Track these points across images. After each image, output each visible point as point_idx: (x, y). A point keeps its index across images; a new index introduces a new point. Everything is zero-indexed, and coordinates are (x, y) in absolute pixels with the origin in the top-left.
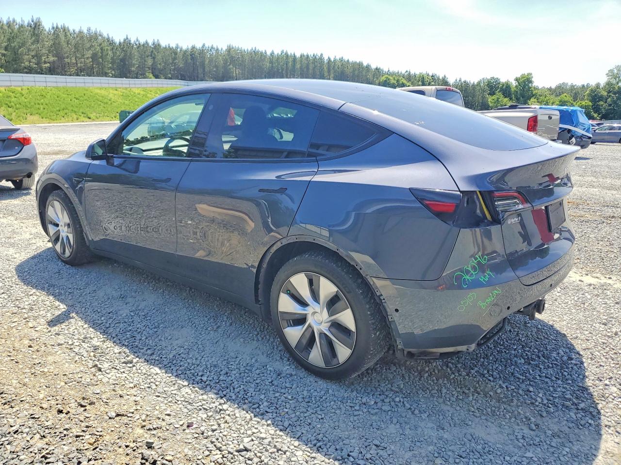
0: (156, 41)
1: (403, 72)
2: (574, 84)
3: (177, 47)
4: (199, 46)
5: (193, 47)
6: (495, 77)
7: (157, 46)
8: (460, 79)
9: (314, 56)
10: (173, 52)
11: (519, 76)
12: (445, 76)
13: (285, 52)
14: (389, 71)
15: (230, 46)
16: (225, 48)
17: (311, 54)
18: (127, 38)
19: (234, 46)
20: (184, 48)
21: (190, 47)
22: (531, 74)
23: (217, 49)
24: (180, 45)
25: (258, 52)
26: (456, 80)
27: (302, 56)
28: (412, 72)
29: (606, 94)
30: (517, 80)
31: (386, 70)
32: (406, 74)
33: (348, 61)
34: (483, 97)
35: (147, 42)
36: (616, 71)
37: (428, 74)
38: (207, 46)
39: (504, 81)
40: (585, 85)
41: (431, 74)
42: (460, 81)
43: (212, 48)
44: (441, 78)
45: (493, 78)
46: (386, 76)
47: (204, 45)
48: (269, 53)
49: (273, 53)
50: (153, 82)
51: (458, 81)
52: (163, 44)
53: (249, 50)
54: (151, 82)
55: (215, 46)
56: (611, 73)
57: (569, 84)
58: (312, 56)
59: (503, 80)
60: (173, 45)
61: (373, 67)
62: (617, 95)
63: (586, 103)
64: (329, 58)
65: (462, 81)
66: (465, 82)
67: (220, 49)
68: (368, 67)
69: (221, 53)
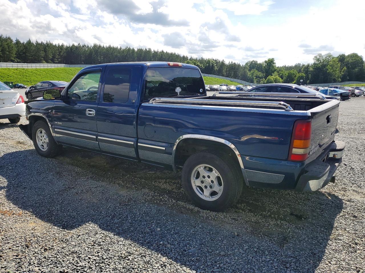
0: (48, 42)
5: (73, 45)
6: (255, 60)
7: (49, 45)
9: (146, 49)
10: (61, 48)
11: (267, 60)
12: (223, 61)
14: (191, 58)
15: (95, 44)
16: (93, 45)
18: (30, 40)
20: (68, 46)
21: (71, 45)
22: (274, 59)
23: (88, 45)
27: (138, 50)
28: (205, 58)
29: (312, 69)
30: (266, 62)
31: (189, 58)
32: (201, 59)
33: (167, 52)
34: (245, 72)
35: (42, 42)
36: (318, 57)
37: (213, 60)
38: (81, 44)
41: (215, 59)
43: (85, 45)
44: (221, 61)
45: (254, 61)
47: (79, 44)
48: (119, 48)
49: (121, 48)
51: (230, 63)
52: (54, 44)
53: (108, 46)
54: (43, 65)
58: (145, 49)
59: (259, 62)
60: (60, 44)
61: (182, 55)
63: (302, 75)
64: (154, 50)
65: (233, 62)
66: (235, 64)
67: (90, 46)
68: (178, 56)
69: (90, 48)
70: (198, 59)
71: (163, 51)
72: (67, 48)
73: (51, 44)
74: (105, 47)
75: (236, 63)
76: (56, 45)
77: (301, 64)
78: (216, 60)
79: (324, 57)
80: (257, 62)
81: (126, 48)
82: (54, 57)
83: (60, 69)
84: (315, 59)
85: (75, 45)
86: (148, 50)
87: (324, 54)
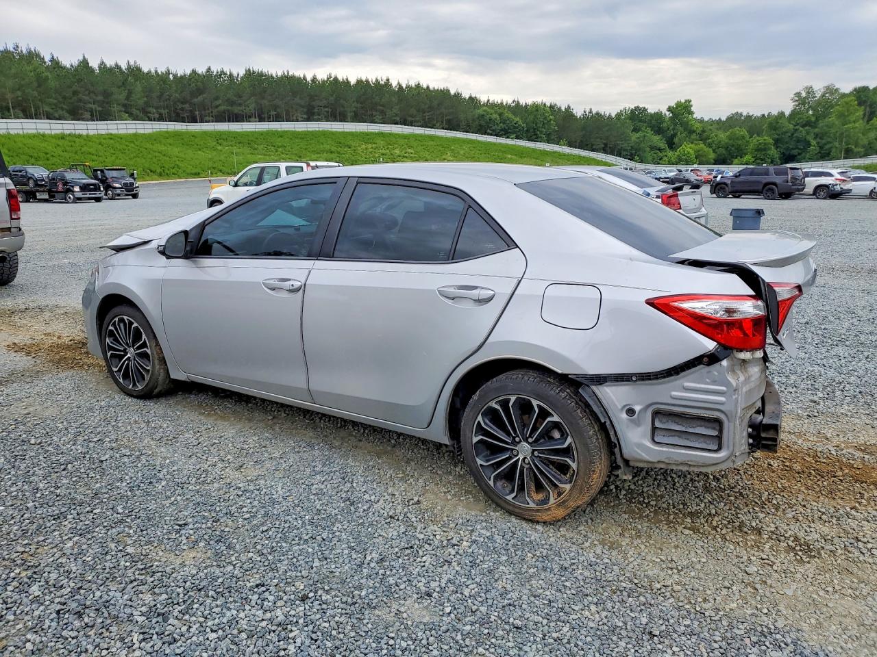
0: (132, 63)
1: (510, 102)
2: (751, 114)
3: (168, 73)
4: (201, 70)
5: (194, 72)
6: (641, 106)
7: (135, 71)
8: (591, 109)
9: (377, 80)
10: (163, 79)
11: (673, 104)
12: (569, 107)
13: (333, 76)
14: (488, 101)
15: (249, 70)
16: (242, 73)
18: (84, 57)
19: (256, 70)
20: (180, 73)
21: (188, 72)
22: (689, 101)
23: (230, 73)
24: (173, 70)
25: (293, 77)
26: (585, 112)
27: (359, 82)
28: (522, 102)
29: (791, 126)
30: (670, 109)
31: (483, 99)
32: (513, 105)
33: (428, 87)
35: (117, 65)
36: (804, 95)
37: (545, 105)
39: (653, 112)
40: (766, 115)
41: (548, 104)
42: (590, 112)
43: (222, 72)
44: (563, 109)
45: (638, 107)
46: (485, 108)
47: (209, 69)
48: (309, 79)
49: (314, 79)
50: (129, 126)
51: (587, 113)
52: (145, 70)
53: (280, 74)
54: (124, 126)
55: (227, 70)
56: (798, 97)
57: (745, 114)
58: (374, 81)
59: (652, 110)
60: (162, 70)
61: (466, 95)
62: (807, 128)
63: (765, 140)
66: (597, 114)
67: (235, 75)
68: (458, 96)
69: (237, 80)
70: (505, 104)
71: (418, 86)
72: (180, 80)
73: (139, 69)
74: (274, 75)
75: (602, 113)
76: (150, 72)
78: (551, 107)
79: (818, 95)
80: (646, 110)
81: (328, 79)
82: (147, 104)
83: (167, 135)
84: (797, 99)
85: (200, 72)
86: (381, 82)
87: (819, 87)
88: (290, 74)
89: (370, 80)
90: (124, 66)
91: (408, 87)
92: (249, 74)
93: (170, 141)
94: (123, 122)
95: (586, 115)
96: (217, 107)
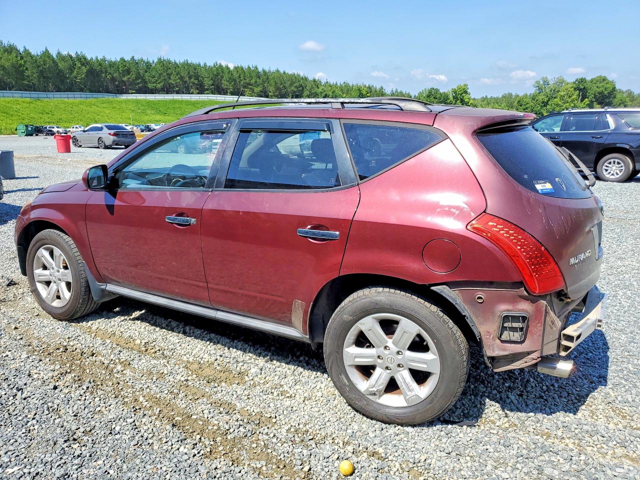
0: (79, 54)
1: (342, 83)
3: (104, 60)
4: (128, 58)
5: (122, 59)
6: (435, 88)
7: (82, 60)
8: (397, 89)
9: (249, 67)
10: (101, 63)
11: (455, 87)
13: (218, 63)
14: (327, 82)
15: (160, 59)
16: (156, 60)
17: (245, 66)
18: (47, 50)
20: (113, 60)
21: (119, 60)
22: (467, 85)
23: (148, 62)
24: (108, 58)
25: (191, 64)
26: (392, 91)
27: (236, 68)
28: (350, 84)
30: (453, 91)
31: (323, 82)
32: (344, 85)
33: (284, 72)
35: (69, 55)
36: (542, 82)
37: (365, 86)
38: (136, 58)
41: (367, 85)
43: (142, 59)
44: (378, 88)
45: (433, 89)
46: (324, 87)
47: (133, 57)
48: (202, 64)
49: (205, 65)
51: (394, 92)
52: (89, 58)
53: (182, 61)
55: (145, 59)
59: (441, 91)
60: (100, 58)
61: (311, 78)
65: (399, 91)
67: (151, 62)
68: (306, 79)
69: (152, 66)
70: (339, 85)
71: (277, 71)
72: (112, 64)
73: (85, 59)
74: (178, 62)
75: (404, 92)
76: (92, 59)
77: (514, 94)
78: (369, 88)
79: (551, 83)
81: (214, 65)
84: (537, 85)
85: (126, 59)
86: (252, 68)
87: (552, 78)
88: (189, 62)
89: (244, 67)
90: (74, 55)
91: (270, 71)
92: (160, 61)
93: (104, 105)
94: (72, 93)
95: (393, 93)
96: (138, 84)
